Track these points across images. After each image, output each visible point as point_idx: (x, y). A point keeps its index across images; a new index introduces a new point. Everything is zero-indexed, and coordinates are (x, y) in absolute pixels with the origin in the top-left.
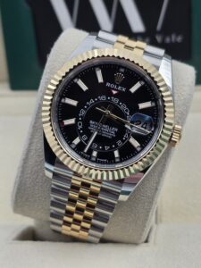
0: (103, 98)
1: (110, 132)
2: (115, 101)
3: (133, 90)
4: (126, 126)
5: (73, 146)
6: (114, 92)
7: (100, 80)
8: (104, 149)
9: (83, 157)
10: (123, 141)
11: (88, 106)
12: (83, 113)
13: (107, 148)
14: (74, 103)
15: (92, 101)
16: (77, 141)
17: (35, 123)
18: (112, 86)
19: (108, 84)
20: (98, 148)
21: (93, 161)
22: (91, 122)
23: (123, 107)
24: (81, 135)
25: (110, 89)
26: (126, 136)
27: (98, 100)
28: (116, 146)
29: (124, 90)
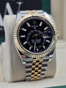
0: (32, 31)
1: (39, 41)
2: (36, 31)
3: (40, 25)
4: (43, 37)
5: (30, 50)
6: (35, 28)
7: (29, 26)
8: (39, 47)
9: (34, 52)
10: (44, 42)
11: (29, 36)
12: (28, 38)
13: (40, 46)
14: (24, 36)
15: (29, 34)
16: (30, 48)
18: (33, 26)
19: (32, 26)
20: (37, 48)
21: (38, 52)
22: (32, 40)
23: (40, 32)
24: (31, 45)
25: (33, 28)
26: (44, 40)
27: (31, 32)
28: (43, 45)
29: (37, 26)
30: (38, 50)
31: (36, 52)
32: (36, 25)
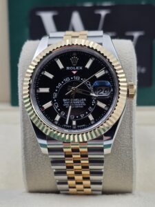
0: (67, 80)
1: (80, 103)
2: (77, 78)
3: (88, 66)
4: (91, 94)
5: (56, 123)
6: (74, 72)
7: (61, 66)
8: (80, 117)
9: (66, 128)
10: (93, 107)
11: (58, 89)
12: (55, 95)
13: (82, 116)
14: (46, 90)
15: (60, 85)
16: (58, 118)
17: (23, 117)
18: (71, 68)
19: (68, 68)
20: (75, 118)
21: (74, 129)
22: (64, 100)
24: (60, 112)
25: (70, 71)
26: (94, 102)
27: (64, 82)
28: (89, 112)
29: (81, 68)
30: (74, 123)
31: (70, 127)
32: (78, 65)
